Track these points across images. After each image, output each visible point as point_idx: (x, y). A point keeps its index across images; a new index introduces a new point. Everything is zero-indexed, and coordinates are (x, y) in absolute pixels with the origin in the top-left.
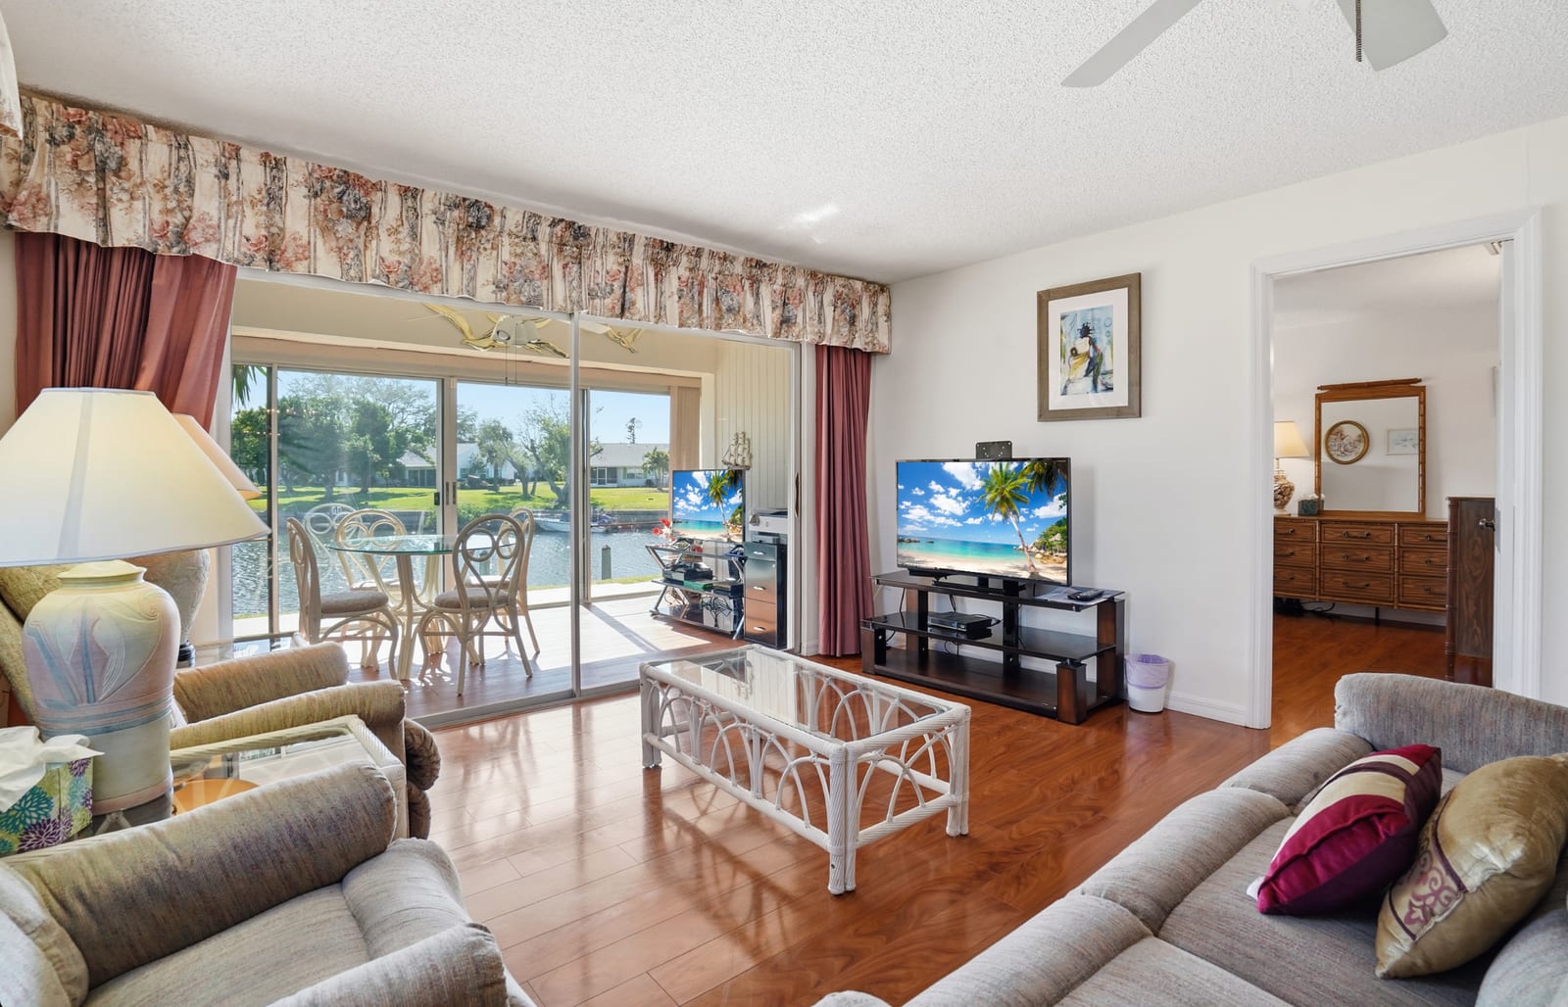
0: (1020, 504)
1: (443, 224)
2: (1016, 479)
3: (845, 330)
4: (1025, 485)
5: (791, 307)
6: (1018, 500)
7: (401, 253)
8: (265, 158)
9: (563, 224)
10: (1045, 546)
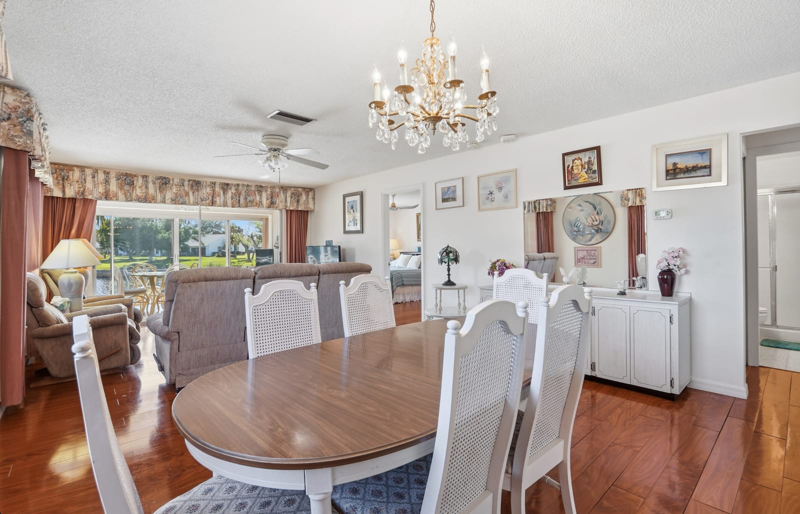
1: (155, 184)
3: (295, 205)
5: (274, 198)
7: (143, 193)
8: (105, 172)
9: (192, 181)
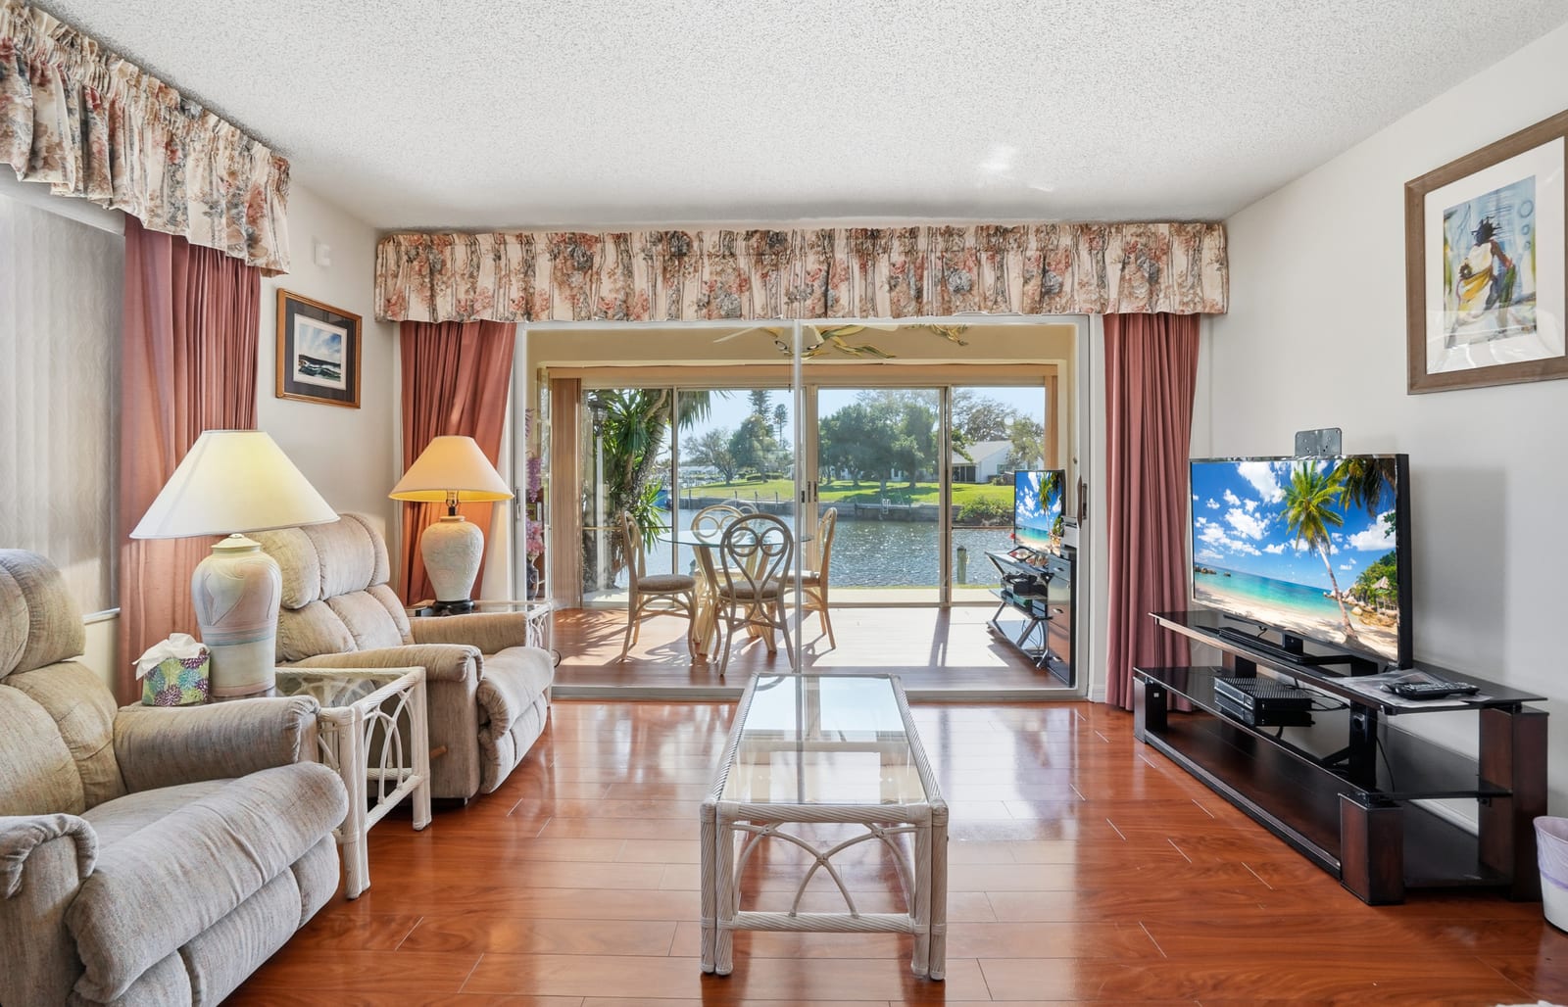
0: (1331, 525)
1: (652, 258)
2: (1325, 487)
3: (1142, 291)
4: (1336, 496)
5: (1052, 274)
6: (1328, 520)
7: (617, 291)
8: (519, 237)
9: (758, 235)
10: (1365, 595)
